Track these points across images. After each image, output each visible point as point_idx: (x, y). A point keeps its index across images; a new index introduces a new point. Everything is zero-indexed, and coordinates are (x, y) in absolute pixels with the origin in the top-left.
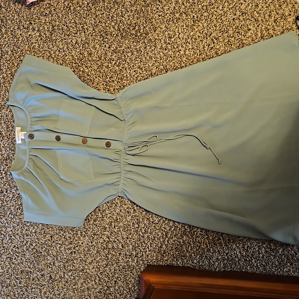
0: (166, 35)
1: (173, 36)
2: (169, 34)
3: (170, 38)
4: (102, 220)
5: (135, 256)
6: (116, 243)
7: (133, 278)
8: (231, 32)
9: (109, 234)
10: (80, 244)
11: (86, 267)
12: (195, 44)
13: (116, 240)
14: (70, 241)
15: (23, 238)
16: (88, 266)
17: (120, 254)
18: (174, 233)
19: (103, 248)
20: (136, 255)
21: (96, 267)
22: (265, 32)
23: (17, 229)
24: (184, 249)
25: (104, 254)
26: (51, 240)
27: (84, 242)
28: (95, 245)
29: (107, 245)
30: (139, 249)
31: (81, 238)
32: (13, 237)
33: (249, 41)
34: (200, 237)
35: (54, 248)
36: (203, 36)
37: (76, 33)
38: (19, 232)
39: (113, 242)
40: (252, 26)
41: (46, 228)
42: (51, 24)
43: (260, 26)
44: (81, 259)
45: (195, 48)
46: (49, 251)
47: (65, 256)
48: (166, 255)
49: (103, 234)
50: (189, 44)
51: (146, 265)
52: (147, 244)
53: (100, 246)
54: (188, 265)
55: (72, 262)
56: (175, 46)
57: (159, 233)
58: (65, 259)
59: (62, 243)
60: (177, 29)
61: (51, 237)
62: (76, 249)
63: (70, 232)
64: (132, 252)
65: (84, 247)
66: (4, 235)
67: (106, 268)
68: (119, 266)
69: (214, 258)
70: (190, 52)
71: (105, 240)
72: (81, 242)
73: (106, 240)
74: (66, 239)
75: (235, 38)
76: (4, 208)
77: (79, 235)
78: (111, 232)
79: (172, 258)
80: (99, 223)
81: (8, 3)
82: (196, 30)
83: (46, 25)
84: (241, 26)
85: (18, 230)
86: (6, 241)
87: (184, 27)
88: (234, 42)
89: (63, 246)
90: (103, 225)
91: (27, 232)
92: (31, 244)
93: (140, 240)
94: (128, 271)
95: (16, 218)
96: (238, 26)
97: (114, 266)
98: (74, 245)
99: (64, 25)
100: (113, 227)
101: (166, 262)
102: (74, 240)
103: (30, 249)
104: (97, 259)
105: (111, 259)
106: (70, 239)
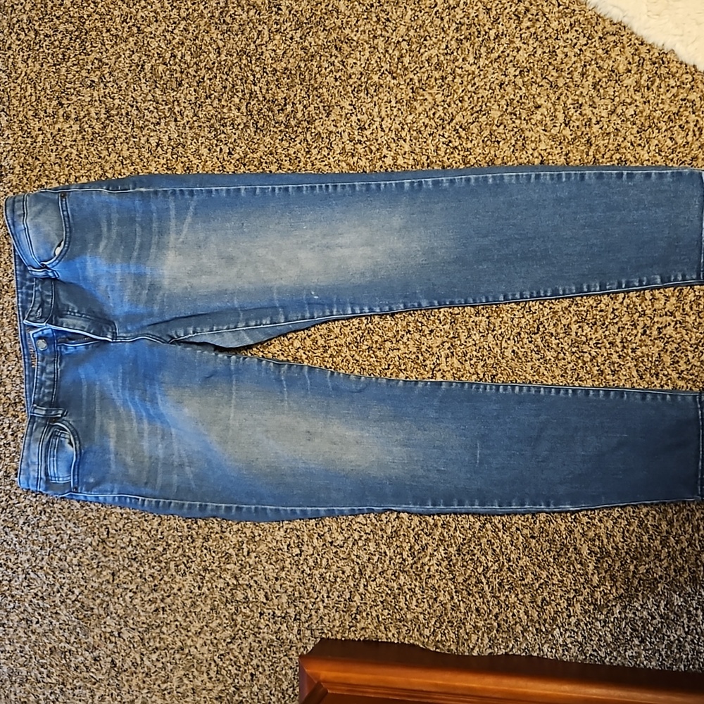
0: (353, 124)
1: (369, 125)
2: (358, 120)
3: (362, 129)
4: (221, 538)
5: (295, 620)
6: (253, 589)
7: (291, 668)
8: (495, 114)
9: (236, 569)
10: (175, 591)
11: (189, 642)
12: (418, 144)
13: (252, 583)
14: (153, 584)
15: (54, 577)
16: (192, 641)
17: (261, 614)
18: (377, 568)
19: (224, 600)
20: (296, 615)
21: (209, 642)
22: (572, 111)
23: (40, 557)
24: (402, 604)
25: (227, 614)
26: (113, 581)
27: (184, 586)
28: (207, 592)
29: (233, 594)
30: (303, 602)
31: (177, 577)
32: (32, 575)
33: (538, 131)
34: (437, 578)
35: (118, 598)
36: (434, 125)
37: (158, 124)
38: (44, 563)
39: (245, 586)
40: (543, 100)
41: (101, 555)
42: (103, 105)
43: (562, 98)
44: (178, 624)
45: (418, 150)
46: (108, 605)
47: (144, 618)
48: (363, 617)
49: (225, 570)
50: (405, 141)
51: (319, 640)
52: (320, 593)
53: (217, 595)
54: (411, 641)
55: (158, 630)
56: (372, 148)
57: (345, 568)
58: (143, 623)
59: (137, 588)
60: (376, 109)
61: (113, 574)
62: (165, 601)
63: (153, 564)
64: (288, 610)
65: (184, 597)
66: (12, 569)
67: (231, 646)
68: (260, 642)
69: (468, 626)
70: (406, 161)
71: (228, 583)
72: (176, 587)
73: (231, 583)
74: (145, 579)
75: (505, 126)
76: (13, 511)
77: (173, 570)
78: (241, 565)
79: (375, 625)
80: (215, 543)
81: (11, 60)
82: (420, 109)
83: (93, 106)
84: (518, 98)
85: (43, 559)
86: (18, 583)
87: (393, 104)
88: (504, 136)
89: (139, 594)
90: (223, 549)
91: (61, 563)
92: (70, 591)
93: (304, 583)
94: (280, 652)
95: (37, 533)
96: (513, 100)
97: (250, 640)
98: (163, 592)
99: (132, 106)
100: (245, 554)
101: (362, 632)
102: (162, 582)
103: (69, 602)
104: (213, 625)
105: (241, 625)
106: (154, 580)
